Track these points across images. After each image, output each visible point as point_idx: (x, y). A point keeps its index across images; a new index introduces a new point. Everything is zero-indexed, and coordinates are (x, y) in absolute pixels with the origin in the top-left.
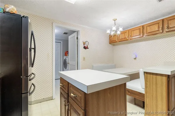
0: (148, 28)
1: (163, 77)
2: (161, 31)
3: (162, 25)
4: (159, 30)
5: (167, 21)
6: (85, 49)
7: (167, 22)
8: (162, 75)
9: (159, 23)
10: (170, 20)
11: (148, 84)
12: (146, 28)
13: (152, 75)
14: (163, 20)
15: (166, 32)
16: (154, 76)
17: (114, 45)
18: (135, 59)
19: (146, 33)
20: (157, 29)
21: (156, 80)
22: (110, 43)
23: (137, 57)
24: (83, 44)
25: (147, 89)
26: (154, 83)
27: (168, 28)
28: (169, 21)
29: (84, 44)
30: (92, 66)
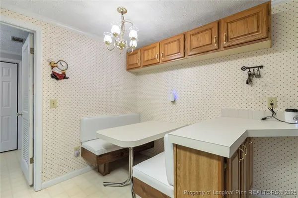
0: (193, 37)
1: (212, 160)
2: (216, 46)
3: (216, 33)
4: (211, 44)
5: (226, 24)
6: (57, 79)
7: (226, 28)
8: (210, 156)
9: (211, 29)
10: (231, 22)
11: (181, 175)
12: (188, 39)
13: (188, 153)
14: (219, 23)
15: (224, 47)
16: (194, 156)
17: (137, 74)
18: (174, 102)
19: (189, 48)
20: (208, 42)
21: (198, 166)
22: (128, 69)
23: (176, 100)
24: (50, 68)
25: (179, 189)
26: (194, 173)
27: (227, 39)
28: (229, 24)
29: (53, 67)
30: (80, 120)
